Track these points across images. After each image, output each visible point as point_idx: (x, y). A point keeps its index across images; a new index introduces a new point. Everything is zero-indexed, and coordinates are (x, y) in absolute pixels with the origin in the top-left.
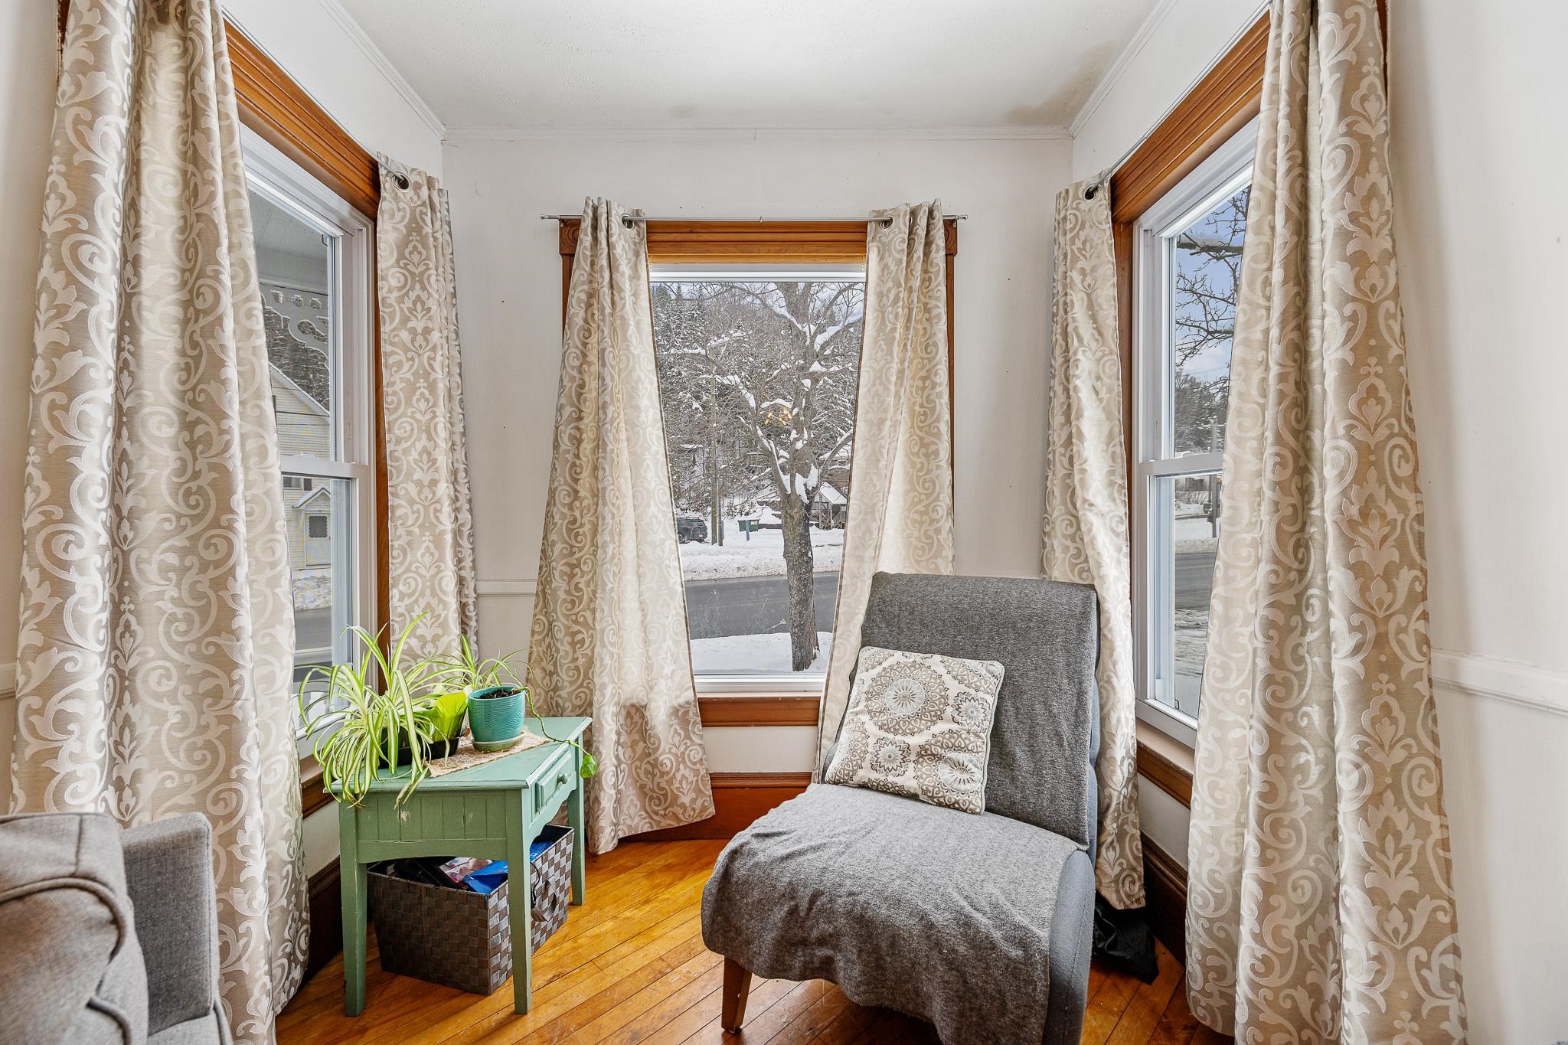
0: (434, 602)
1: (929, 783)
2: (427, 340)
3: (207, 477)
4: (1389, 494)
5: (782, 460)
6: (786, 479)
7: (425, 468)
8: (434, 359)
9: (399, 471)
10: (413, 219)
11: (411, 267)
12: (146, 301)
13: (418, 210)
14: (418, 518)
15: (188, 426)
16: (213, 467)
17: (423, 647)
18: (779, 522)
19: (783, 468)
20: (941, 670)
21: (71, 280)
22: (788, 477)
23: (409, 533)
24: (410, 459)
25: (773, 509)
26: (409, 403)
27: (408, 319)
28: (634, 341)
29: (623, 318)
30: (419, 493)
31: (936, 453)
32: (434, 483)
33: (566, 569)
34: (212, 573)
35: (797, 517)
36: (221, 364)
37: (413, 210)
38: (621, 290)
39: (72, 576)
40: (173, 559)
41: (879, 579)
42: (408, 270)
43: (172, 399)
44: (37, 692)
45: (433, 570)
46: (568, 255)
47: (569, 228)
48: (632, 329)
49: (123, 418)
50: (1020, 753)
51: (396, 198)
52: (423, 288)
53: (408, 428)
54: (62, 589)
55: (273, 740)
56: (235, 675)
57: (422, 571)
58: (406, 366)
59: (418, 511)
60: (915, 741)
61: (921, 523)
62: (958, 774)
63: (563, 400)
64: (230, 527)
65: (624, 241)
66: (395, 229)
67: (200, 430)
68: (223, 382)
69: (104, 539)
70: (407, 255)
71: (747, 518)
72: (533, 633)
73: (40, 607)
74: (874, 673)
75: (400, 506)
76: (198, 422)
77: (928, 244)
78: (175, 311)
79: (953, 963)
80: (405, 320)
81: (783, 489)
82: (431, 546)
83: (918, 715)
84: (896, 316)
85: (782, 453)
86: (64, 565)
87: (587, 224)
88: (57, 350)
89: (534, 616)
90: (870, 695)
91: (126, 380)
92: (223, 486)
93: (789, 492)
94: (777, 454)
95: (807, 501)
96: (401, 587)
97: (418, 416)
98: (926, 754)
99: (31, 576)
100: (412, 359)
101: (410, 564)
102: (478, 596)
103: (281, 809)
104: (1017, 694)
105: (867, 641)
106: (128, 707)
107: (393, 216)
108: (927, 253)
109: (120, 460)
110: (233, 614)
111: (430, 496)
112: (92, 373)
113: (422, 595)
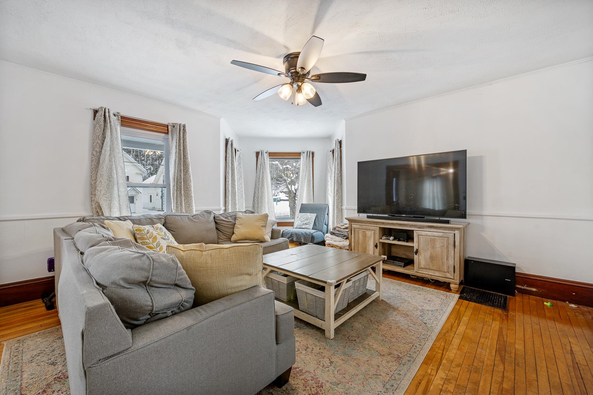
1: (306, 227)
4: (339, 193)
5: (288, 181)
6: (290, 187)
18: (288, 198)
19: (289, 184)
20: (309, 215)
22: (290, 186)
25: (286, 194)
28: (267, 170)
29: (266, 167)
31: (311, 186)
33: (258, 203)
35: (292, 196)
38: (265, 163)
41: (302, 204)
46: (257, 157)
47: (257, 154)
48: (267, 168)
50: (317, 224)
60: (304, 223)
61: (308, 196)
62: (309, 226)
63: (257, 179)
65: (266, 156)
71: (276, 197)
74: (300, 216)
77: (309, 156)
79: (304, 236)
81: (289, 189)
83: (305, 220)
84: (305, 167)
85: (289, 179)
87: (260, 153)
90: (300, 218)
93: (290, 190)
94: (287, 180)
95: (295, 192)
98: (306, 224)
104: (318, 217)
105: (300, 212)
108: (309, 158)
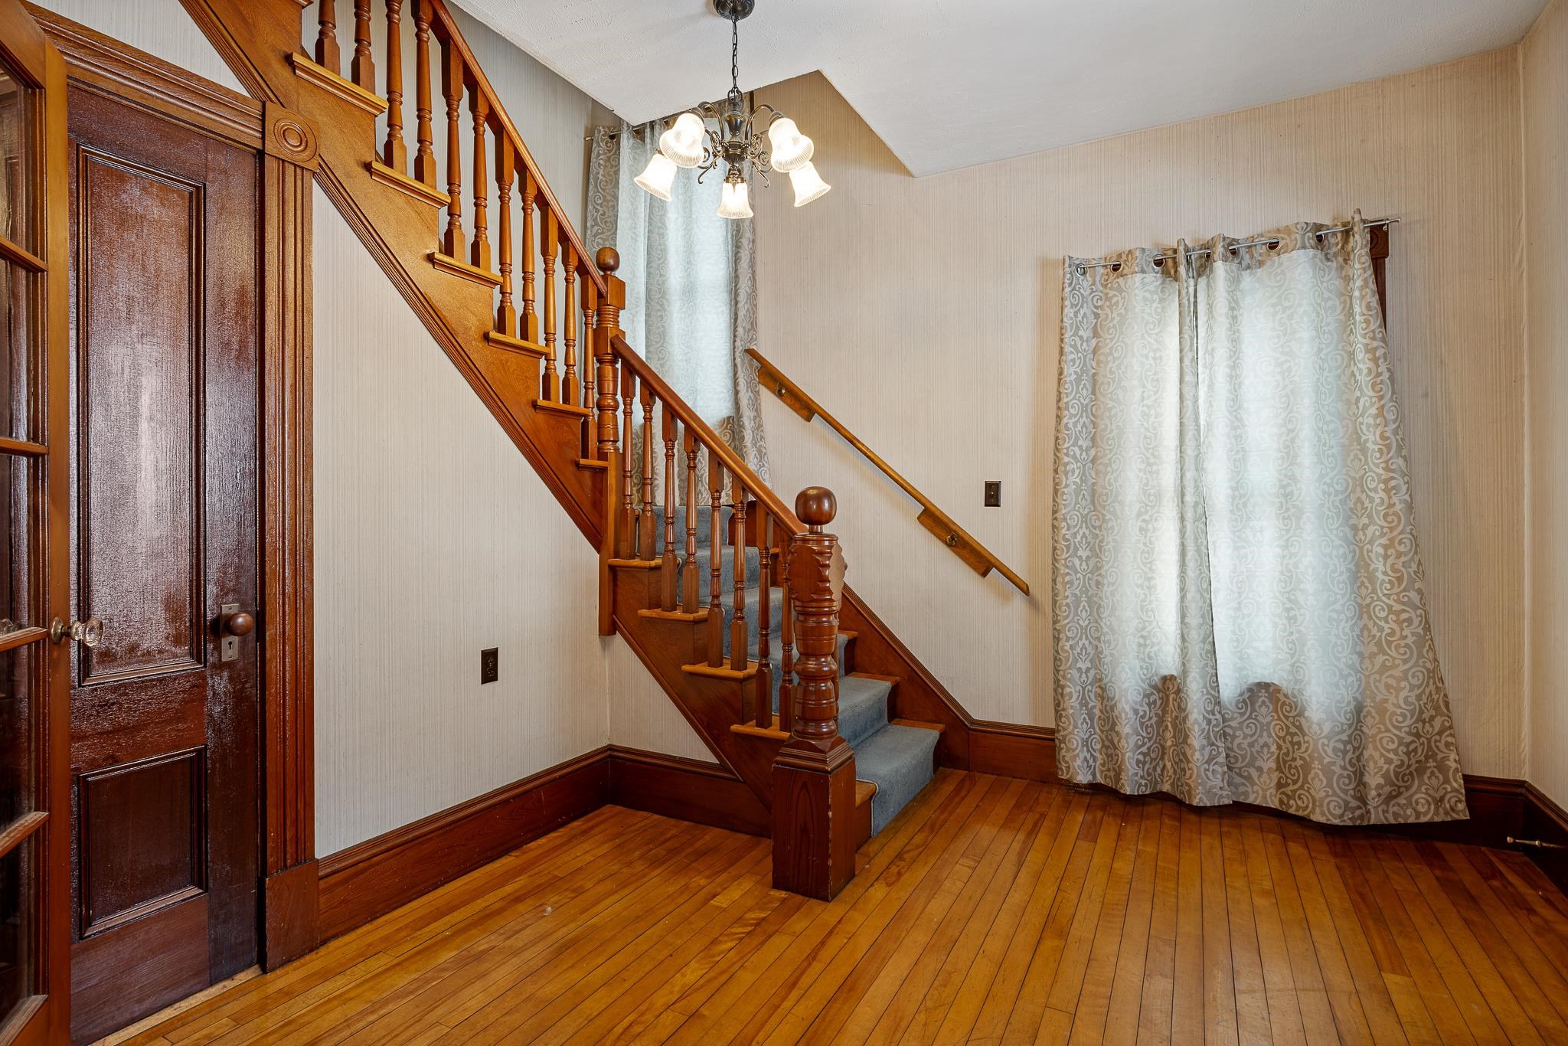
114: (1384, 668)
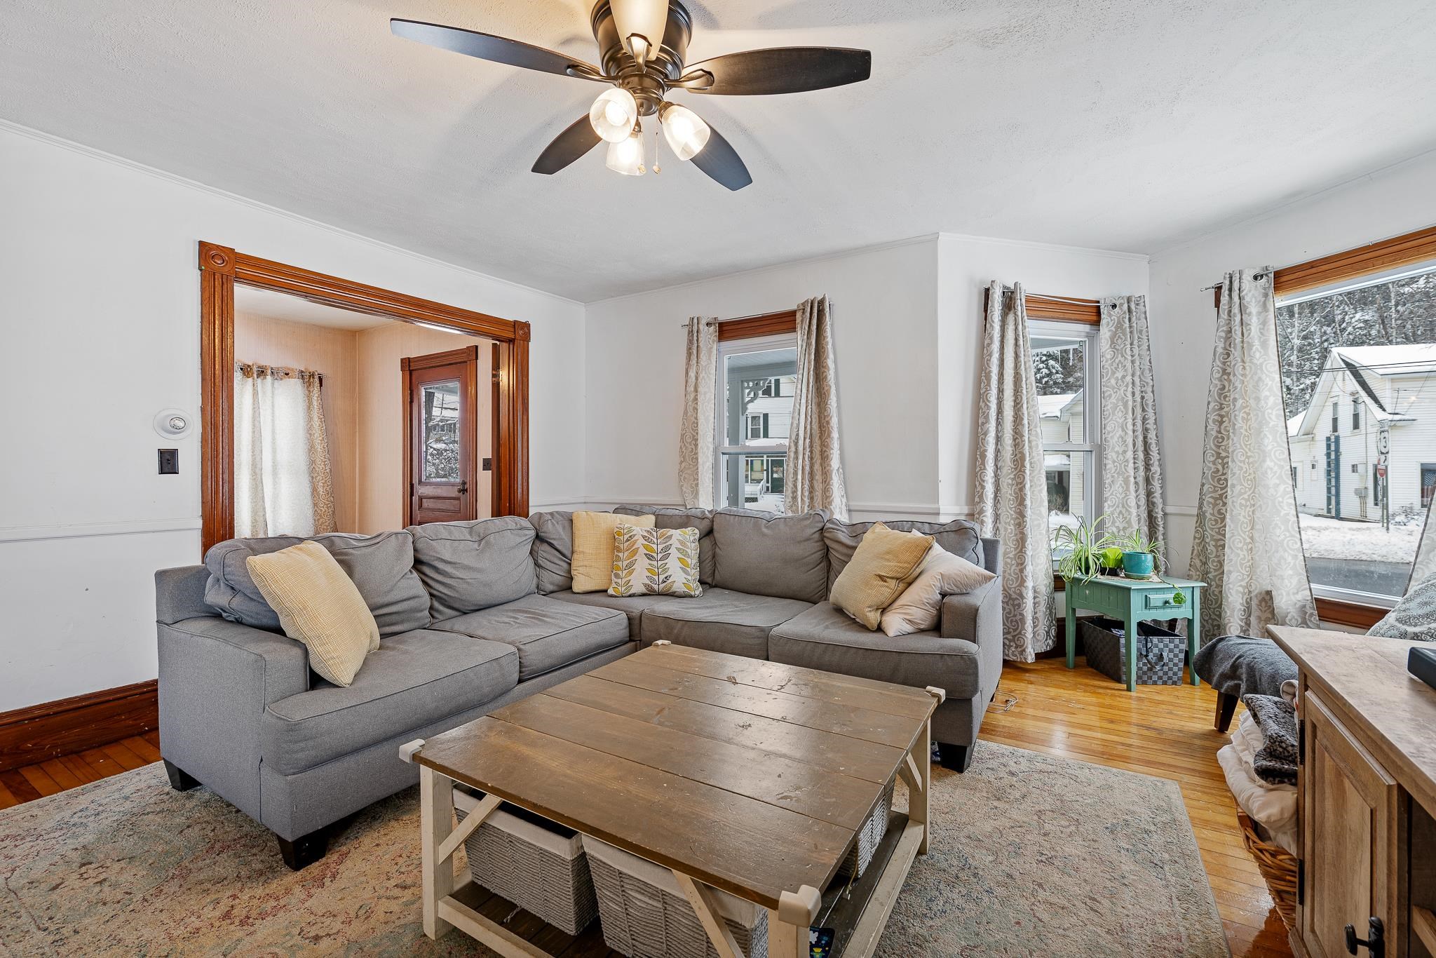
0: (1124, 511)
2: (1123, 382)
3: (1019, 456)
7: (1120, 445)
8: (1127, 391)
9: (1109, 447)
10: (1119, 322)
11: (1117, 347)
12: (1005, 402)
13: (1121, 317)
14: (1116, 470)
15: (1015, 440)
16: (1020, 452)
17: (1119, 532)
21: (986, 404)
23: (1113, 477)
24: (1114, 441)
26: (1114, 414)
27: (1115, 373)
30: (1117, 457)
32: (1125, 452)
34: (1019, 486)
36: (1022, 419)
37: (1118, 318)
39: (985, 484)
40: (1010, 481)
42: (1116, 349)
43: (1011, 432)
44: (978, 513)
45: (1124, 495)
49: (998, 439)
51: (1110, 315)
52: (1122, 356)
53: (1113, 426)
54: (983, 487)
55: (1040, 548)
56: (1025, 519)
57: (1118, 495)
58: (1113, 396)
59: (1117, 466)
64: (1024, 472)
66: (1109, 331)
67: (1017, 441)
68: (1023, 425)
69: (993, 475)
70: (1115, 342)
72: (1195, 538)
73: (979, 492)
75: (1109, 464)
76: (1017, 438)
78: (1012, 404)
80: (1114, 373)
82: (1123, 483)
86: (984, 481)
88: (983, 424)
89: (1196, 528)
91: (1000, 427)
92: (1023, 459)
96: (1109, 502)
97: (1118, 420)
99: (977, 483)
100: (1116, 392)
101: (1113, 492)
102: (1165, 514)
103: (1043, 574)
106: (998, 524)
107: (1108, 325)
109: (997, 451)
110: (1025, 500)
111: (1122, 458)
112: (990, 429)
113: (1118, 506)
114: (322, 523)
